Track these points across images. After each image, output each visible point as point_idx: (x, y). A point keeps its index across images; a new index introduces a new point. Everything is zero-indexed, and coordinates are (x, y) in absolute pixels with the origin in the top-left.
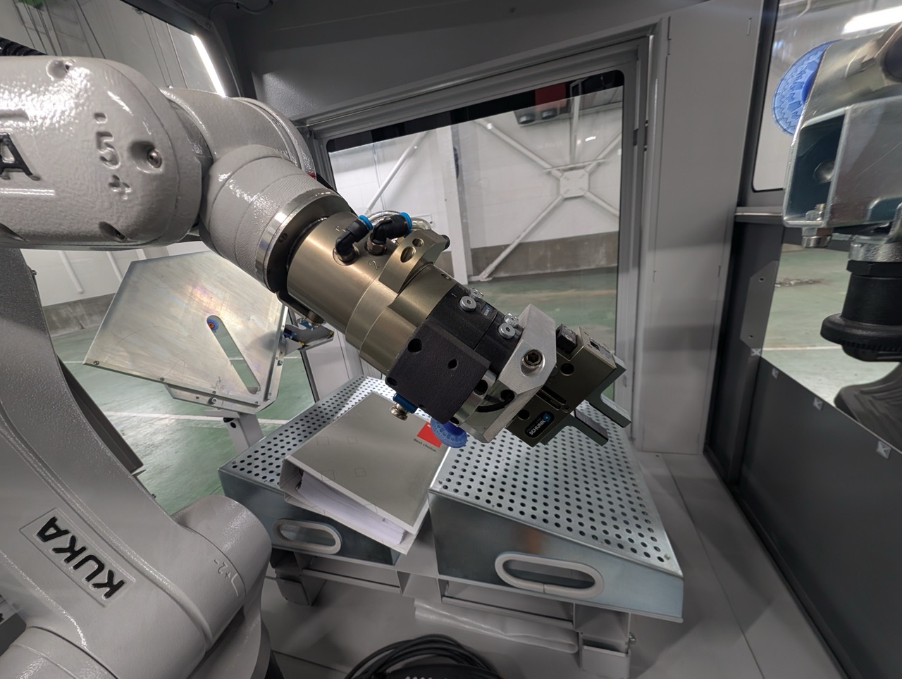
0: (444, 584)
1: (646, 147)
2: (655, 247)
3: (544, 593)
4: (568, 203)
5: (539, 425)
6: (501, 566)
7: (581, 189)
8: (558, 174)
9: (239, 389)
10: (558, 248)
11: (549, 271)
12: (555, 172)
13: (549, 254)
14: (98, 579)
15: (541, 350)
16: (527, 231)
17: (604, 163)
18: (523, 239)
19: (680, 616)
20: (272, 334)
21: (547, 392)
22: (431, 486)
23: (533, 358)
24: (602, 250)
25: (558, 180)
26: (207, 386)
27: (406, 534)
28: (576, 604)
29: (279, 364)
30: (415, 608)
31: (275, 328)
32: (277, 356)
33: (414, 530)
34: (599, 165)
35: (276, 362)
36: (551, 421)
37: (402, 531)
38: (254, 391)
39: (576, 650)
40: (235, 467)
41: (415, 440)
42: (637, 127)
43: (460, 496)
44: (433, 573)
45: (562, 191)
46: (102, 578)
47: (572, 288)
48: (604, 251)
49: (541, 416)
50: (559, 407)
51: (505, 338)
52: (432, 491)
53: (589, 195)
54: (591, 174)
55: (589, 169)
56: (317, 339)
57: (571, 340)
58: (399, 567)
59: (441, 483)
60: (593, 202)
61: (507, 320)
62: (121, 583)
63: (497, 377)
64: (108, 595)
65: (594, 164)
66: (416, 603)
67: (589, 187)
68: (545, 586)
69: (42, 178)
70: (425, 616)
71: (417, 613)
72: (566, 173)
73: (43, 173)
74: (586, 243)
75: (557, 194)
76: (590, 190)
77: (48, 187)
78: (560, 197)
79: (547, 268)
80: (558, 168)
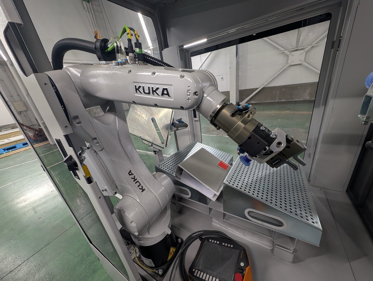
0: (225, 215)
1: (338, 49)
2: (335, 97)
3: (262, 225)
4: (291, 67)
5: (276, 162)
6: (247, 212)
7: (300, 60)
8: (288, 53)
9: (158, 142)
10: (284, 90)
11: (277, 101)
12: (286, 52)
13: (278, 93)
14: (139, 187)
15: (282, 142)
16: (268, 82)
17: (316, 46)
18: (265, 85)
19: (319, 244)
20: (168, 125)
21: (281, 153)
22: (224, 182)
23: (279, 143)
24: (308, 91)
25: (287, 56)
26: (151, 140)
27: (215, 195)
28: (275, 231)
29: (170, 135)
30: (212, 221)
31: (169, 123)
32: (170, 132)
33: (218, 194)
34: (313, 47)
35: (169, 134)
36: (280, 161)
37: (214, 194)
38: (163, 143)
39: (272, 248)
40: (159, 166)
41: (217, 166)
42: (335, 40)
43: (234, 187)
44: (222, 210)
45: (289, 62)
46: (140, 187)
47: (288, 109)
48: (309, 92)
49: (277, 160)
50: (284, 158)
51: (272, 138)
52: (224, 183)
53: (304, 63)
54: (307, 53)
55: (306, 50)
56: (181, 127)
57: (290, 139)
58: (209, 206)
59: (228, 181)
60: (306, 67)
61: (272, 133)
62: (144, 190)
63: (269, 147)
64: (142, 191)
65: (311, 46)
66: (213, 220)
67: (305, 60)
68: (263, 223)
69: (172, 97)
70: (215, 224)
71: (213, 223)
72: (293, 52)
73: (172, 96)
74: (299, 88)
75: (286, 63)
76: (305, 61)
77: (172, 99)
78: (288, 65)
79: (276, 100)
80: (289, 50)
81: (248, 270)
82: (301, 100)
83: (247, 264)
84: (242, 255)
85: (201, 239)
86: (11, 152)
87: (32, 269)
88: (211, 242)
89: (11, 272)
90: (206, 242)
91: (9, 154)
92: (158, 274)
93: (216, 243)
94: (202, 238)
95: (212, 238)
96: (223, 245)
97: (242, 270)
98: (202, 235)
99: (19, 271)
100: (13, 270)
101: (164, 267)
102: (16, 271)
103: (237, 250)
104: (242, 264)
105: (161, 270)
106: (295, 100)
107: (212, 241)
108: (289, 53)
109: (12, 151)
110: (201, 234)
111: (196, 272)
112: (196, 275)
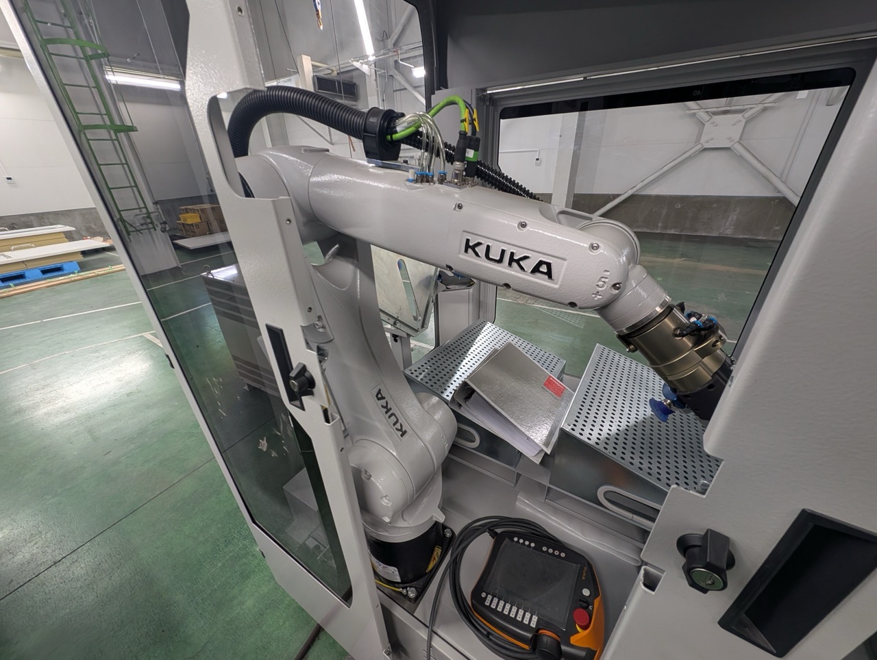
0: (551, 491)
3: (631, 520)
4: (707, 154)
6: (603, 493)
7: (730, 138)
9: (408, 316)
10: (678, 206)
11: (659, 232)
12: (701, 113)
13: (664, 211)
16: (646, 182)
17: (772, 108)
18: (637, 190)
20: (431, 277)
22: (561, 426)
24: (733, 217)
25: (701, 124)
26: (393, 312)
27: (541, 451)
29: (432, 302)
30: (517, 499)
31: (433, 273)
32: (432, 295)
33: (547, 450)
34: (765, 109)
35: (431, 299)
37: (539, 449)
38: (416, 319)
40: (412, 374)
41: (543, 387)
43: (584, 438)
44: (546, 481)
45: (702, 141)
46: (398, 426)
48: (735, 217)
52: (562, 429)
53: (739, 148)
54: (748, 121)
55: (747, 115)
56: (456, 284)
58: (518, 470)
59: (569, 425)
60: (741, 157)
62: (406, 432)
64: (402, 435)
66: (518, 496)
67: (740, 139)
68: (634, 516)
69: (556, 281)
70: (522, 506)
71: (517, 503)
72: (716, 117)
73: (558, 279)
74: (715, 206)
75: (696, 142)
76: (741, 142)
77: (556, 284)
78: (699, 147)
79: (657, 227)
80: (707, 110)
81: (598, 603)
82: (714, 235)
83: (595, 593)
84: (584, 574)
85: (494, 534)
86: (14, 289)
87: (104, 560)
88: (518, 542)
89: (55, 563)
90: (507, 541)
91: (9, 291)
92: (406, 596)
93: (529, 546)
94: (496, 533)
95: (520, 536)
96: (544, 552)
97: (586, 603)
98: (497, 525)
99: (73, 562)
100: (60, 561)
101: (420, 583)
102: (67, 562)
103: (574, 565)
104: (586, 592)
105: (413, 589)
106: (699, 234)
107: (518, 540)
108: (706, 117)
109: (16, 285)
110: (494, 524)
111: (488, 598)
112: (488, 604)
